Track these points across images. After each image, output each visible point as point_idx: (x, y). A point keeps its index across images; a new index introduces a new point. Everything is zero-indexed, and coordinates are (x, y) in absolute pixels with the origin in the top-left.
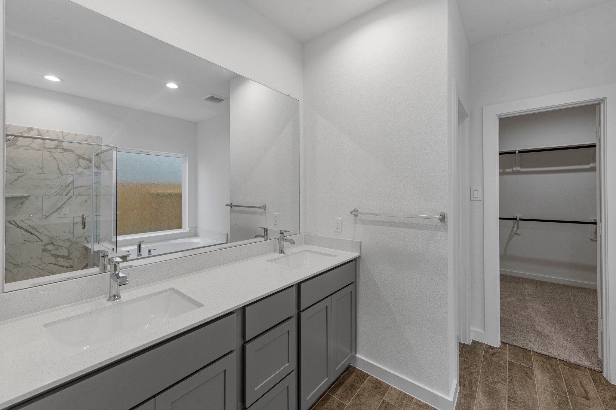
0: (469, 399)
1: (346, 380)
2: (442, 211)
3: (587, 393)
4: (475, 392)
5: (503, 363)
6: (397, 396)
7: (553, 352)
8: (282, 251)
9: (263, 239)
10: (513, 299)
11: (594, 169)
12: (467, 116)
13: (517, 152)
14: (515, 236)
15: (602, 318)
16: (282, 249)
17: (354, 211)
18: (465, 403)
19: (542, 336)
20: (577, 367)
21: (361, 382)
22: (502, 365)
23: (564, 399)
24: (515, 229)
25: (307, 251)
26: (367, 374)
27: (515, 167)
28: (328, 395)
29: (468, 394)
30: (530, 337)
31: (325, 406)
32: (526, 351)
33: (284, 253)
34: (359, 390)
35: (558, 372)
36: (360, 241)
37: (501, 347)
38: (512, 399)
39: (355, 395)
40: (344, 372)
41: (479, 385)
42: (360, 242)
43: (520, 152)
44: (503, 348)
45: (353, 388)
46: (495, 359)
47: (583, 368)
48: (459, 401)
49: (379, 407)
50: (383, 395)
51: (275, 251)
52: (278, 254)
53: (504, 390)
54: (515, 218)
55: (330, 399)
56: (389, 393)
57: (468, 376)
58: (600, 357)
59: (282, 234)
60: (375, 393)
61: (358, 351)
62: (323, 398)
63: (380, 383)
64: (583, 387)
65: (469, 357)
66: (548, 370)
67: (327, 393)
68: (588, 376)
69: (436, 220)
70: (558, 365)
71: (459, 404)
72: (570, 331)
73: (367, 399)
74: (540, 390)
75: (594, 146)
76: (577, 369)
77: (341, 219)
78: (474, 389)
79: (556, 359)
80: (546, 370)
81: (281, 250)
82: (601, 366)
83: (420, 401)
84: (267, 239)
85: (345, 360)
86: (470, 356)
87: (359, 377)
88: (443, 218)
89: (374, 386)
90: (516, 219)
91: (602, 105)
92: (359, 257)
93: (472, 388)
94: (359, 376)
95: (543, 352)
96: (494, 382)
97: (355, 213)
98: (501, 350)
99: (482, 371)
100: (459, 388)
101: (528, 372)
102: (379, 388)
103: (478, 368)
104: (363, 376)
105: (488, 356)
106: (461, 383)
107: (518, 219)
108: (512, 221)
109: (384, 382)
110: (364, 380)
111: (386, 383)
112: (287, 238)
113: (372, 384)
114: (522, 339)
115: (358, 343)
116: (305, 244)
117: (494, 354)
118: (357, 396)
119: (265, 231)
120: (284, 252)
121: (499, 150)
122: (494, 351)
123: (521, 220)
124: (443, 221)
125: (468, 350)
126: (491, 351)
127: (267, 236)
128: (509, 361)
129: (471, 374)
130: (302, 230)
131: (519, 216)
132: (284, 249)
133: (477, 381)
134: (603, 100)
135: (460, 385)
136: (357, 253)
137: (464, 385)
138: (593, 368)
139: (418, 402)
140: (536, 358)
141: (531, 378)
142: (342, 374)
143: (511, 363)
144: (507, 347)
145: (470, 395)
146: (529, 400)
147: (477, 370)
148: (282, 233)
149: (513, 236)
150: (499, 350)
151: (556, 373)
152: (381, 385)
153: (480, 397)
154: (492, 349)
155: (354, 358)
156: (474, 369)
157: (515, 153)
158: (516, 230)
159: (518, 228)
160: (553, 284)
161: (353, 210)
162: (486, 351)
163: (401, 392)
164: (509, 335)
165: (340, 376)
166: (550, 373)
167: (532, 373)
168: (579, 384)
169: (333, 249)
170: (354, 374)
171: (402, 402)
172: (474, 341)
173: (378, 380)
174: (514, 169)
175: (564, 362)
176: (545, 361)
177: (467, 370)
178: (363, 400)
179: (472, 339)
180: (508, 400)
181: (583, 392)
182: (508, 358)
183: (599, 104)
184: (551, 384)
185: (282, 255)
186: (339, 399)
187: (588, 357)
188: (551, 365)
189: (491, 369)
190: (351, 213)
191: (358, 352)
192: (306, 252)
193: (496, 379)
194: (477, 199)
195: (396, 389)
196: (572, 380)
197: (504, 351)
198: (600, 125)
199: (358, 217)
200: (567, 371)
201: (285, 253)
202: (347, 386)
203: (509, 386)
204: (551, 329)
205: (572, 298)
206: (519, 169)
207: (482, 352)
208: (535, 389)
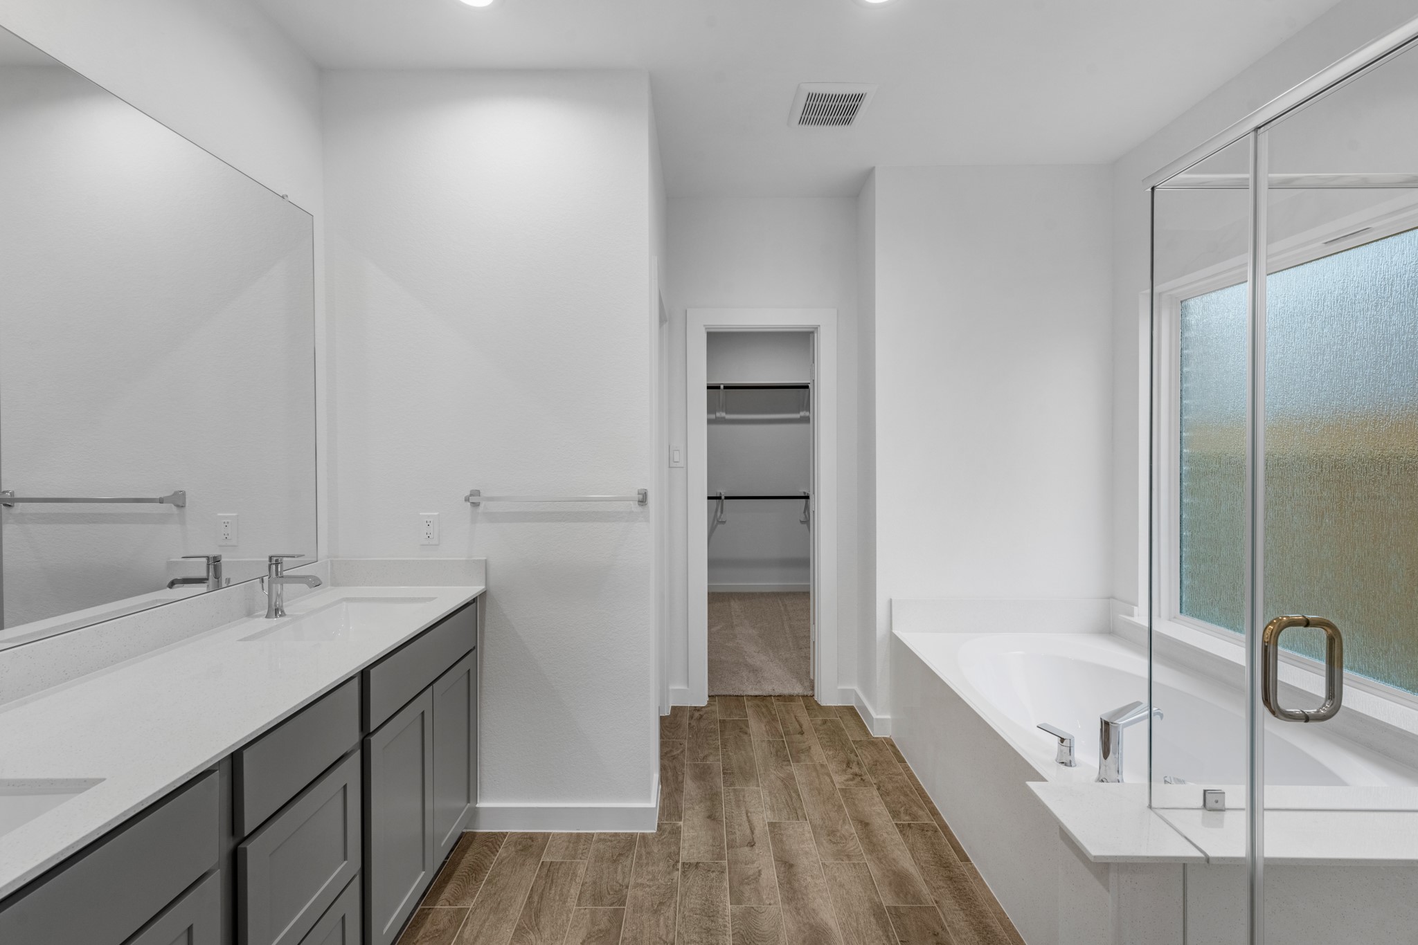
0: (676, 796)
1: (459, 864)
2: (641, 487)
3: (801, 726)
4: (682, 782)
5: (712, 726)
6: (565, 844)
7: (767, 689)
8: (277, 611)
9: (201, 588)
10: (718, 628)
11: (806, 420)
12: (666, 321)
13: (722, 387)
14: (719, 526)
15: (814, 624)
16: (276, 605)
17: (471, 495)
18: (670, 803)
19: (754, 670)
20: (791, 698)
21: (492, 853)
22: (712, 729)
23: (781, 743)
24: (719, 514)
25: (347, 600)
26: (502, 833)
27: (719, 411)
28: (422, 910)
29: (674, 789)
30: (742, 677)
31: (421, 933)
32: (739, 697)
33: (283, 614)
34: (491, 869)
35: (773, 712)
36: (485, 558)
37: (709, 704)
38: (727, 770)
39: (484, 882)
40: (452, 850)
41: (687, 770)
42: (486, 560)
43: (725, 388)
44: (711, 705)
45: (477, 871)
46: (702, 724)
47: (797, 698)
48: (661, 805)
49: (536, 877)
50: (539, 856)
51: (250, 613)
52: (263, 619)
53: (716, 762)
54: (718, 495)
55: (430, 916)
56: (549, 847)
57: (670, 764)
58: (812, 678)
59: (277, 564)
60: (524, 858)
61: (480, 795)
62: (414, 920)
63: (531, 837)
64: (798, 721)
65: (668, 734)
66: (763, 713)
67: (420, 907)
68: (801, 705)
69: (631, 502)
70: (773, 704)
71: (662, 809)
72: (783, 653)
73: (510, 876)
74: (756, 743)
75: (806, 387)
76: (791, 701)
77: (439, 515)
78: (680, 778)
79: (771, 696)
80: (761, 715)
81: (274, 608)
82: (813, 689)
83: (605, 833)
84: (218, 586)
85: (454, 827)
86: (670, 732)
87: (486, 846)
88: (643, 500)
89: (520, 847)
90: (719, 498)
91: (816, 335)
92: (483, 595)
93: (677, 778)
94: (487, 843)
95: (757, 693)
96: (705, 758)
97: (474, 499)
98: (709, 708)
99: (688, 748)
100: (660, 786)
101: (743, 726)
102: (530, 846)
103: (682, 746)
104: (494, 840)
105: (694, 723)
106: (663, 780)
107: (723, 497)
108: (715, 501)
109: (537, 833)
110: (498, 847)
111: (541, 833)
112: (289, 574)
113: (515, 846)
114: (733, 682)
115: (480, 778)
116: (332, 585)
117: (701, 716)
118: (489, 882)
119: (208, 565)
120: (282, 611)
121: (708, 380)
122: (701, 713)
123: (727, 498)
124: (642, 504)
125: (667, 724)
126: (697, 714)
127: (217, 576)
128: (720, 720)
129: (674, 759)
130: (323, 550)
131: (724, 494)
132: (284, 604)
133: (683, 765)
134: (816, 328)
135: (661, 781)
136: (479, 585)
137: (667, 779)
138: (805, 694)
139: (602, 837)
140: (750, 703)
141: (746, 733)
142: (447, 858)
143: (723, 722)
144: (715, 701)
145: (676, 789)
146: (745, 764)
147: (681, 750)
148: (275, 561)
149: (716, 526)
150: (707, 709)
151: (771, 714)
152: (533, 841)
153: (690, 786)
154: (698, 710)
155: (474, 813)
156: (677, 749)
157: (718, 388)
158: (720, 517)
159: (722, 512)
160: (762, 595)
161: (468, 494)
162: (691, 717)
163: (571, 834)
164: (718, 683)
165: (444, 863)
166: (765, 717)
167: (747, 726)
168: (794, 719)
169: (418, 585)
170: (475, 845)
171: (575, 850)
172: (674, 708)
173: (526, 834)
174: (718, 415)
175: (779, 698)
176: (759, 703)
177: (668, 755)
178: (501, 882)
179: (671, 705)
180: (724, 774)
181: (798, 726)
182: (719, 716)
183: (813, 333)
184: (767, 732)
185: (275, 621)
186: (450, 905)
187: (801, 681)
188: (767, 706)
189: (700, 740)
190: (467, 499)
191: (480, 798)
192: (344, 603)
193: (706, 752)
194: (678, 465)
195: (562, 833)
196: (787, 717)
197: (713, 708)
198: (814, 362)
199: (481, 509)
200: (782, 708)
201: (285, 615)
202: (464, 873)
203: (723, 755)
204: (763, 658)
205: (782, 609)
206: (723, 414)
207: (686, 721)
208: (751, 746)
